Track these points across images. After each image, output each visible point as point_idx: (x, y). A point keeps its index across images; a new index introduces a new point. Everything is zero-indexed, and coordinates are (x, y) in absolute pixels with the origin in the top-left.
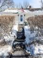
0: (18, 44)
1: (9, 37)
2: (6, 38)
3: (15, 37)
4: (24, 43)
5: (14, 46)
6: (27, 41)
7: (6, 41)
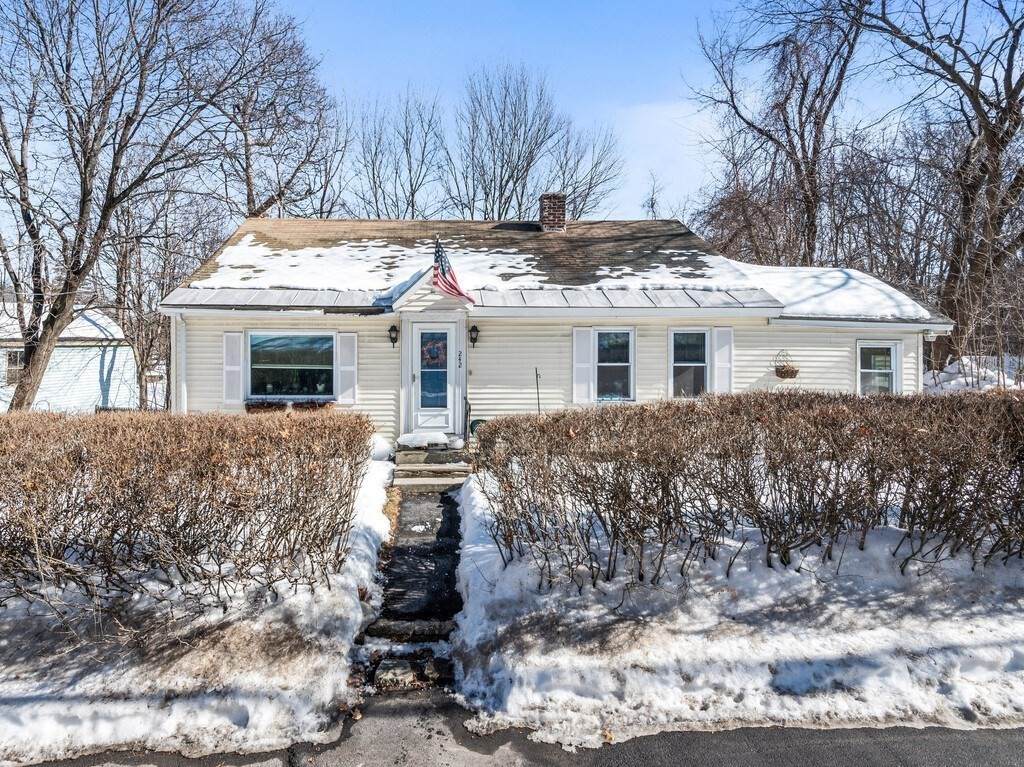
0: (391, 655)
1: (321, 590)
2: (298, 599)
3: (363, 595)
4: (441, 649)
5: (364, 671)
6: (472, 626)
7: (302, 621)
